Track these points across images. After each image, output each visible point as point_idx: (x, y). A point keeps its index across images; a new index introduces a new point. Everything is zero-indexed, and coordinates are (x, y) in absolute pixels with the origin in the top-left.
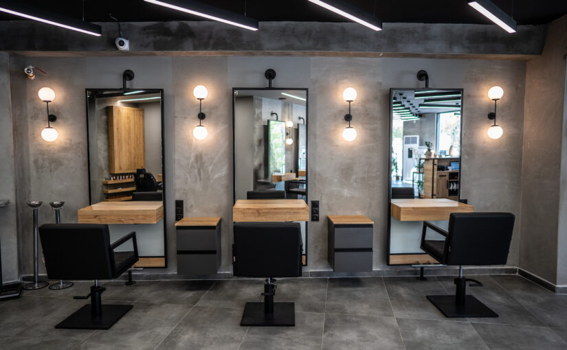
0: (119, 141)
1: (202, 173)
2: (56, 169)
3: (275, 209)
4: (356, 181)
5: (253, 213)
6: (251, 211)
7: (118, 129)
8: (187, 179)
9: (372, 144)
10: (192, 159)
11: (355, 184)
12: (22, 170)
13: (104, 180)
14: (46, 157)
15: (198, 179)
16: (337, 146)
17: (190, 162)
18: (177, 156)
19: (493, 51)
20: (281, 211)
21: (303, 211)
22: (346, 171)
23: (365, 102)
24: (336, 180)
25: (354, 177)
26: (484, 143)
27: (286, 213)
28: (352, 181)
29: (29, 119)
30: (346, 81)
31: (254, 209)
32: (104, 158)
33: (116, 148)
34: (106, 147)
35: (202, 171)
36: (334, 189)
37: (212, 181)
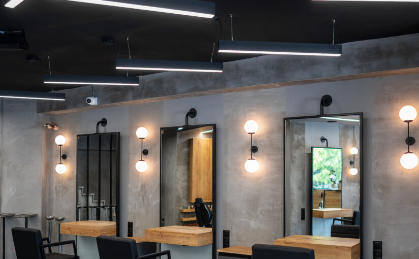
0: (198, 172)
1: (145, 201)
2: (65, 193)
3: (173, 233)
4: (262, 214)
5: (158, 235)
6: (156, 233)
7: (197, 160)
8: (136, 205)
9: (276, 176)
10: (139, 187)
11: (261, 216)
12: (50, 194)
13: (181, 208)
14: (61, 184)
15: (143, 205)
16: (245, 177)
17: (138, 190)
18: (130, 186)
19: (389, 67)
20: (177, 235)
21: (192, 236)
22: (253, 202)
23: (270, 132)
24: (244, 211)
25: (260, 209)
26: (402, 174)
27: (180, 237)
28: (258, 213)
29: (54, 158)
30: (253, 113)
31: (158, 232)
32: (182, 188)
33: (194, 178)
34: (186, 178)
35: (145, 198)
36: (243, 220)
37: (151, 207)
